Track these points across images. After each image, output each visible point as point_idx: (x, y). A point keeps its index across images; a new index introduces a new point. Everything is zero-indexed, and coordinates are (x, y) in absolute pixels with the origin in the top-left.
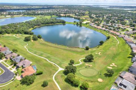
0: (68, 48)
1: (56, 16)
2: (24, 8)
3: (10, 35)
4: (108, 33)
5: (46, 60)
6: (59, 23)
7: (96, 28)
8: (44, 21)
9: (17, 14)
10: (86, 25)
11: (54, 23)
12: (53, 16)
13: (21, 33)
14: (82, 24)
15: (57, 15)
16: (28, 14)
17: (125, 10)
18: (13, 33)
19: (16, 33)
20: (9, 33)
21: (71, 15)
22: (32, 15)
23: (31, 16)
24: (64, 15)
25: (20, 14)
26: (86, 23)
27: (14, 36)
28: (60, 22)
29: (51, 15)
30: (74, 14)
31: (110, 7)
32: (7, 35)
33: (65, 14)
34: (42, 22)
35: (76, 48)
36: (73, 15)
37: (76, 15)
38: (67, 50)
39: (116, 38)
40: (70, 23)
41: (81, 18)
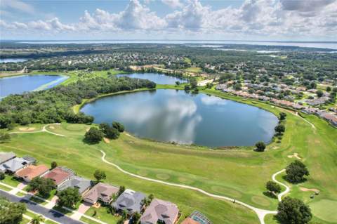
0: (211, 151)
1: (120, 72)
2: (18, 53)
3: (32, 129)
4: (273, 107)
5: (197, 191)
6: (141, 87)
7: (238, 96)
8: (102, 85)
9: (8, 70)
10: (207, 89)
11: (129, 89)
12: (113, 71)
13: (57, 121)
14: (198, 88)
15: (121, 69)
16: (41, 69)
17: (262, 54)
18: (38, 122)
19: (45, 123)
20: (24, 124)
21: (156, 67)
22: (54, 70)
23: (52, 73)
24: (140, 68)
25: (16, 68)
26: (208, 85)
27: (44, 130)
28: (144, 86)
29: (106, 69)
30: (163, 65)
31: (226, 46)
32: (23, 129)
33: (138, 64)
34: (98, 88)
35: (231, 148)
36: (160, 67)
37: (167, 67)
38: (218, 157)
39: (297, 114)
40: (166, 87)
41: (184, 74)
